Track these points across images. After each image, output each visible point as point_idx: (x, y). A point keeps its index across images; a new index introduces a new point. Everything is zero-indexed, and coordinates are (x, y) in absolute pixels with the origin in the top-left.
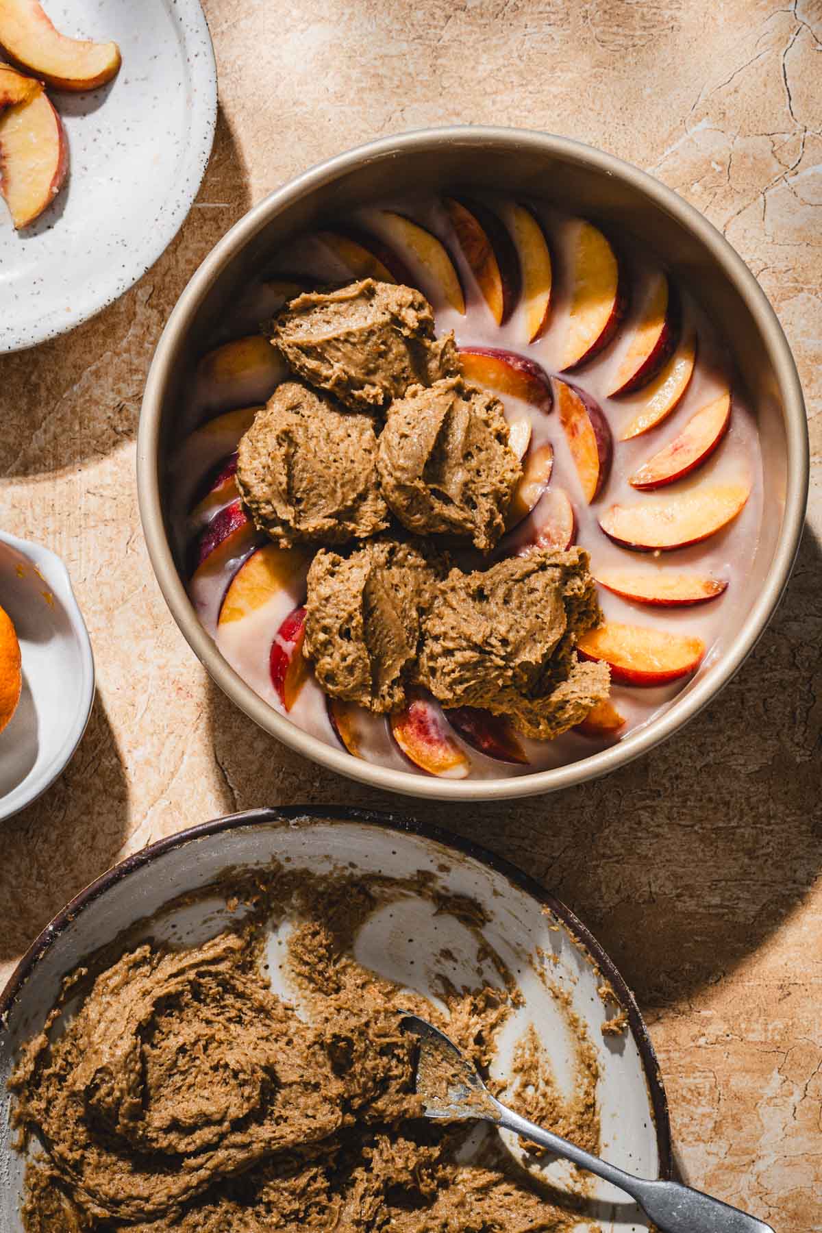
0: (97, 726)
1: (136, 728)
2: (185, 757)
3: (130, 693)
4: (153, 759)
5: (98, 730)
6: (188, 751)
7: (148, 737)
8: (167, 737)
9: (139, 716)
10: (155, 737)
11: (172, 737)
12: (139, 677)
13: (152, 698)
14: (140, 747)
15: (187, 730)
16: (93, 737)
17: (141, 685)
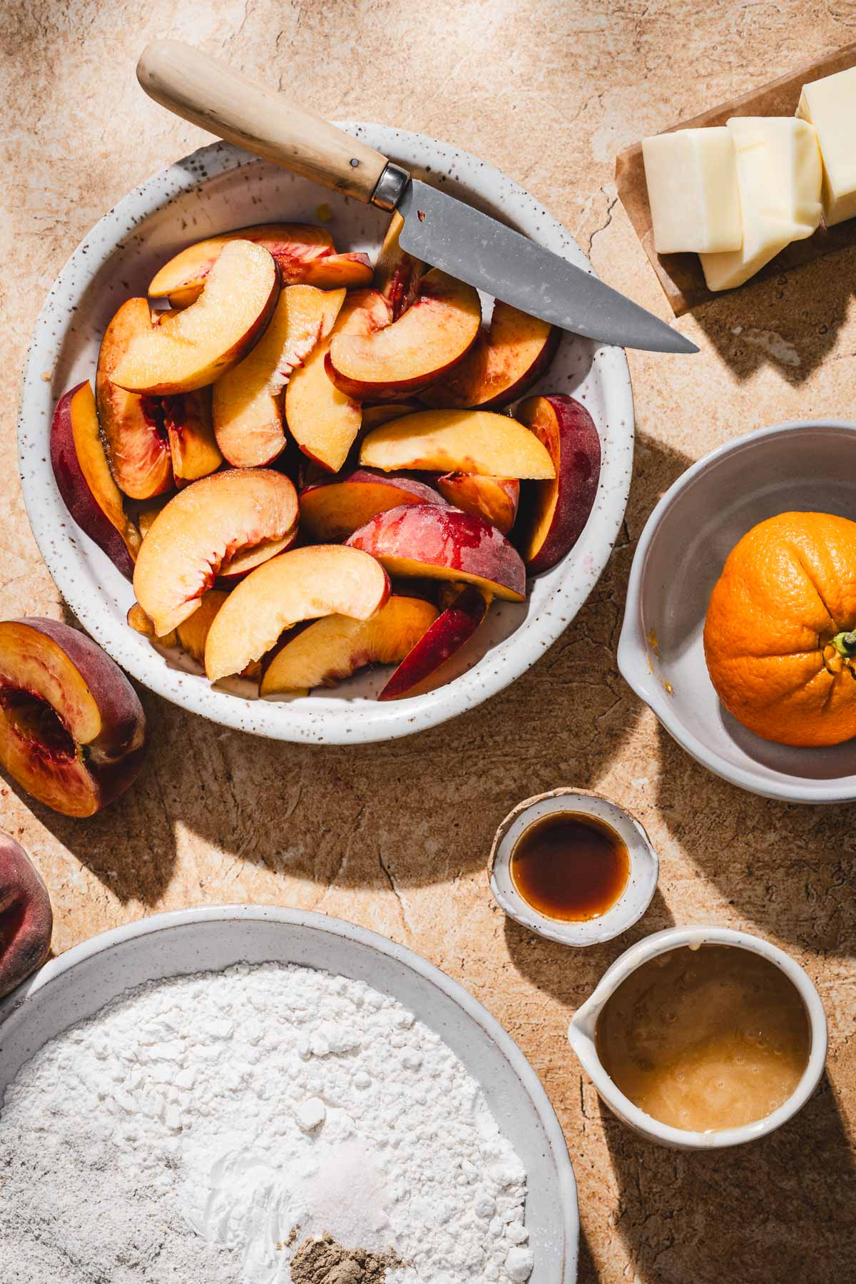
0: (240, 822)
1: (286, 826)
2: (345, 861)
3: (278, 784)
4: (306, 862)
5: (241, 827)
6: (348, 853)
7: (300, 836)
8: (323, 835)
9: (289, 812)
10: (308, 836)
11: (328, 836)
12: (290, 765)
13: (304, 790)
14: (290, 848)
15: (346, 827)
16: (236, 836)
17: (292, 774)
